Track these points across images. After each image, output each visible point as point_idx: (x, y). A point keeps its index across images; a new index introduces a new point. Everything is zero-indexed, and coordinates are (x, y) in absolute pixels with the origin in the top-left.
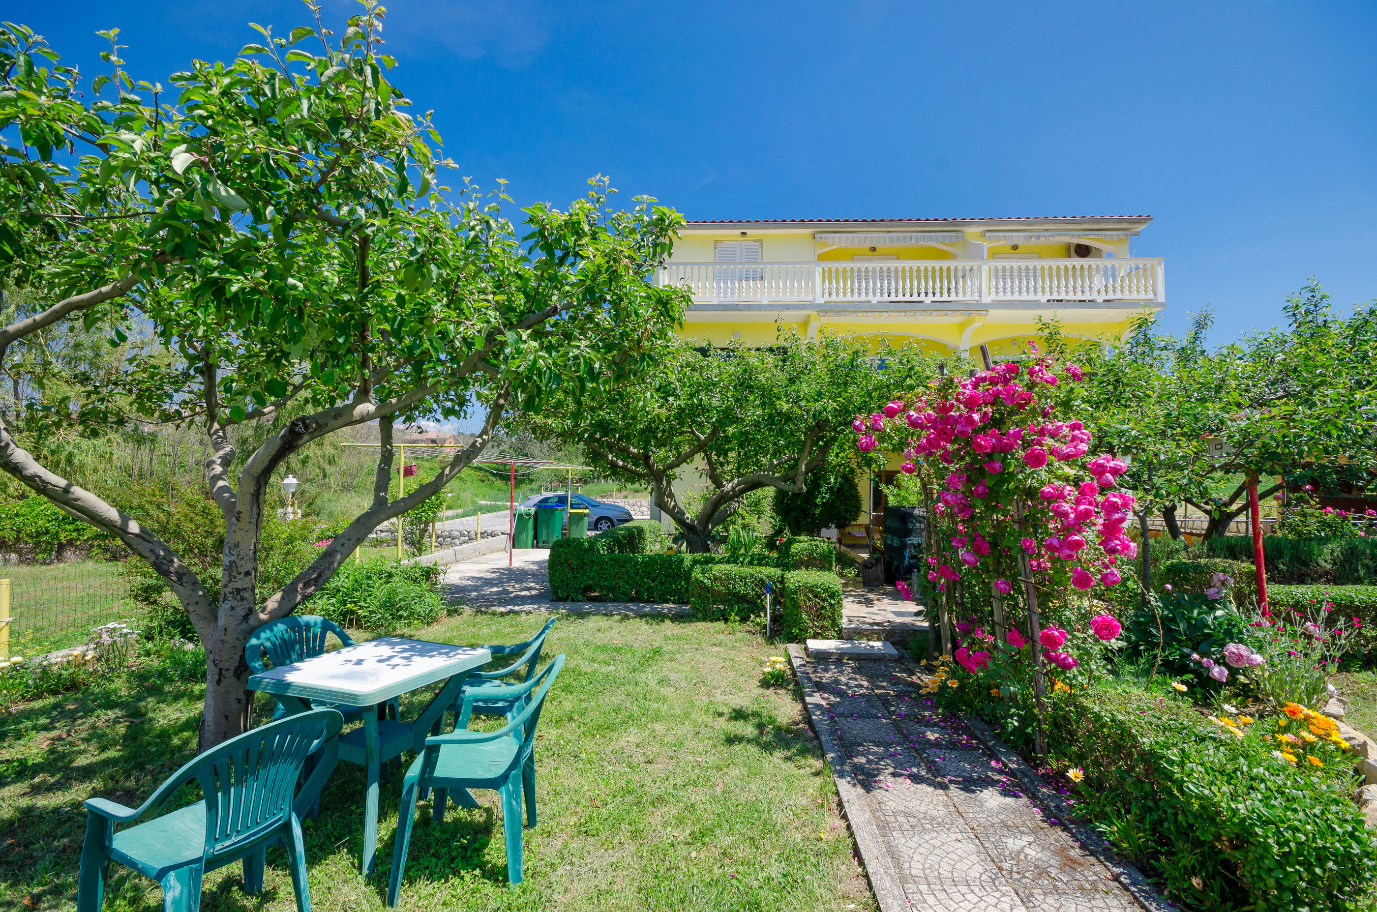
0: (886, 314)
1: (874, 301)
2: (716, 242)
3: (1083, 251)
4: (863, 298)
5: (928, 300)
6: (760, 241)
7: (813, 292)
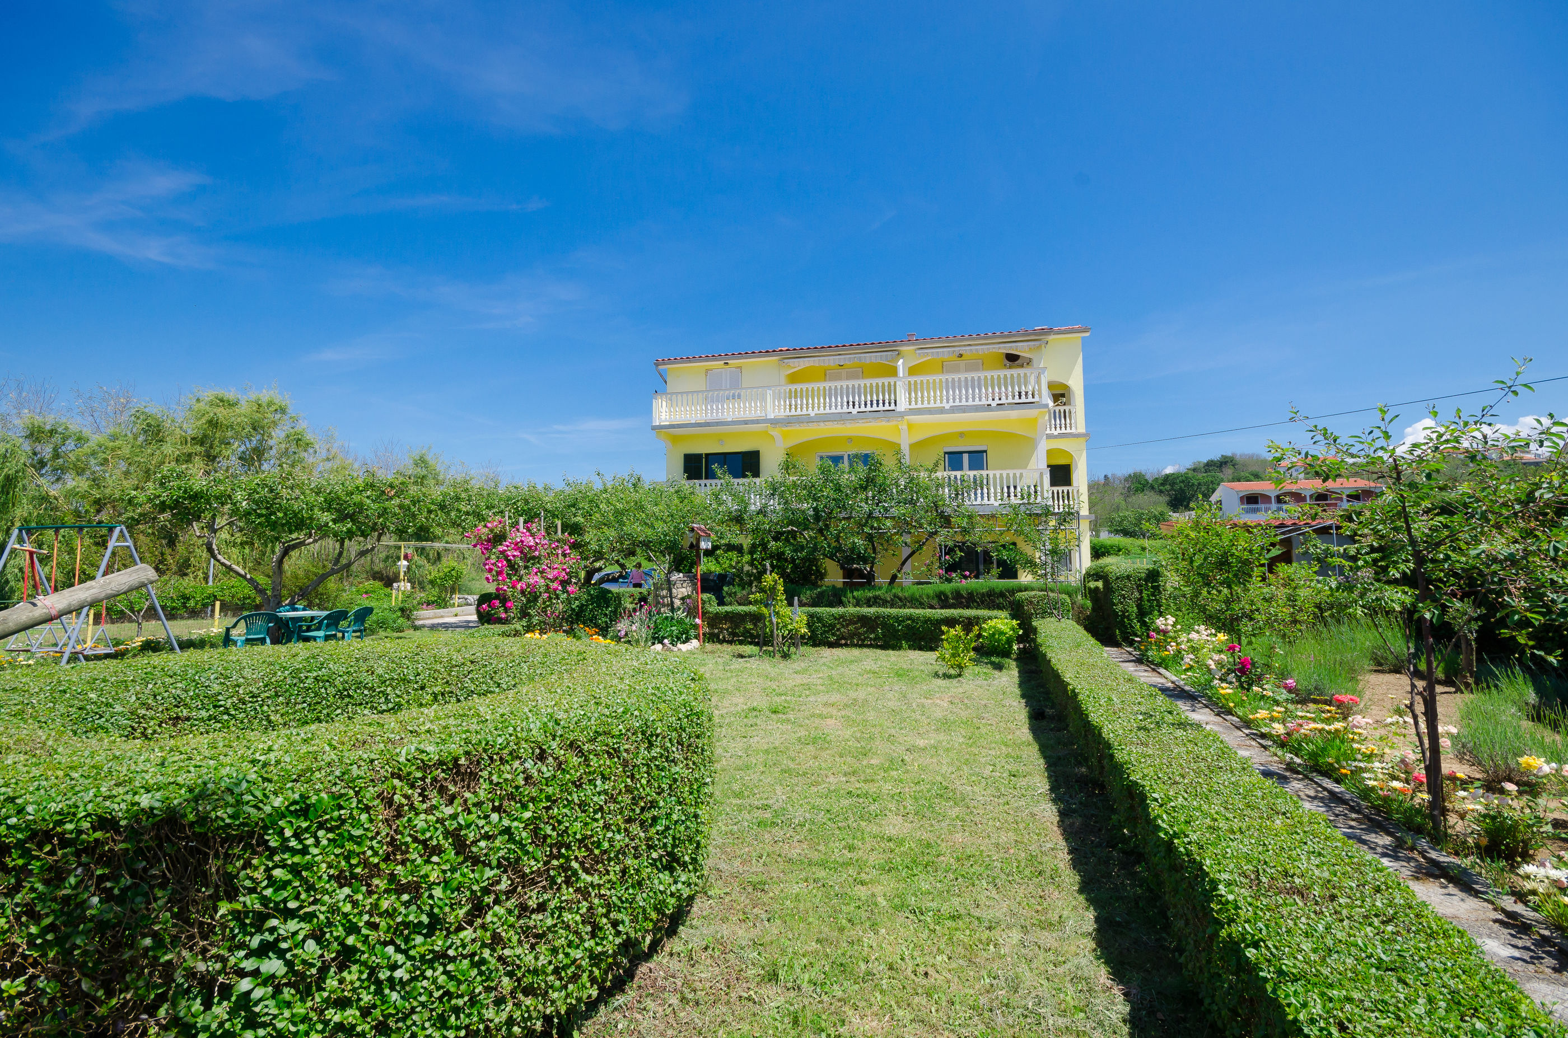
0: (822, 424)
1: (812, 414)
2: (707, 371)
3: (1012, 359)
4: (804, 412)
5: (855, 411)
6: (740, 368)
7: (766, 410)
